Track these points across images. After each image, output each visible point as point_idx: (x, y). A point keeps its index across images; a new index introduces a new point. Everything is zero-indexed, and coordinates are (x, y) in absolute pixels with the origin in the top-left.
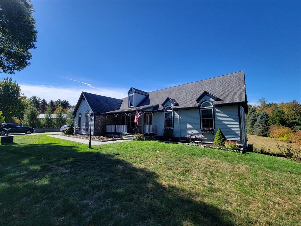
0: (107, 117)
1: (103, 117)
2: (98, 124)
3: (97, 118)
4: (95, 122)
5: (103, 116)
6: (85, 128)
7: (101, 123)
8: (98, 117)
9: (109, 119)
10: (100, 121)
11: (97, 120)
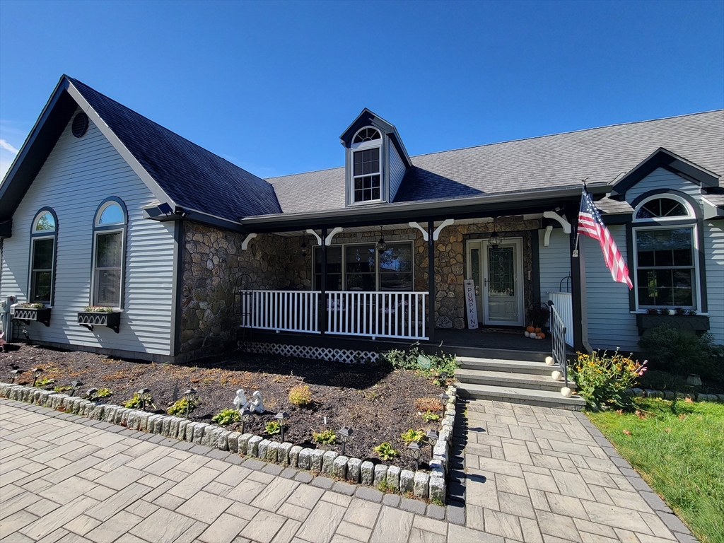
0: (245, 246)
1: (224, 244)
2: (202, 283)
3: (196, 243)
4: (186, 274)
5: (226, 238)
6: (95, 310)
7: (216, 281)
8: (198, 237)
9: (254, 256)
10: (210, 265)
11: (196, 258)
